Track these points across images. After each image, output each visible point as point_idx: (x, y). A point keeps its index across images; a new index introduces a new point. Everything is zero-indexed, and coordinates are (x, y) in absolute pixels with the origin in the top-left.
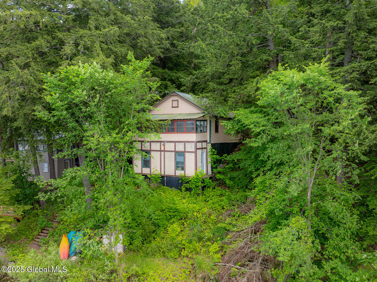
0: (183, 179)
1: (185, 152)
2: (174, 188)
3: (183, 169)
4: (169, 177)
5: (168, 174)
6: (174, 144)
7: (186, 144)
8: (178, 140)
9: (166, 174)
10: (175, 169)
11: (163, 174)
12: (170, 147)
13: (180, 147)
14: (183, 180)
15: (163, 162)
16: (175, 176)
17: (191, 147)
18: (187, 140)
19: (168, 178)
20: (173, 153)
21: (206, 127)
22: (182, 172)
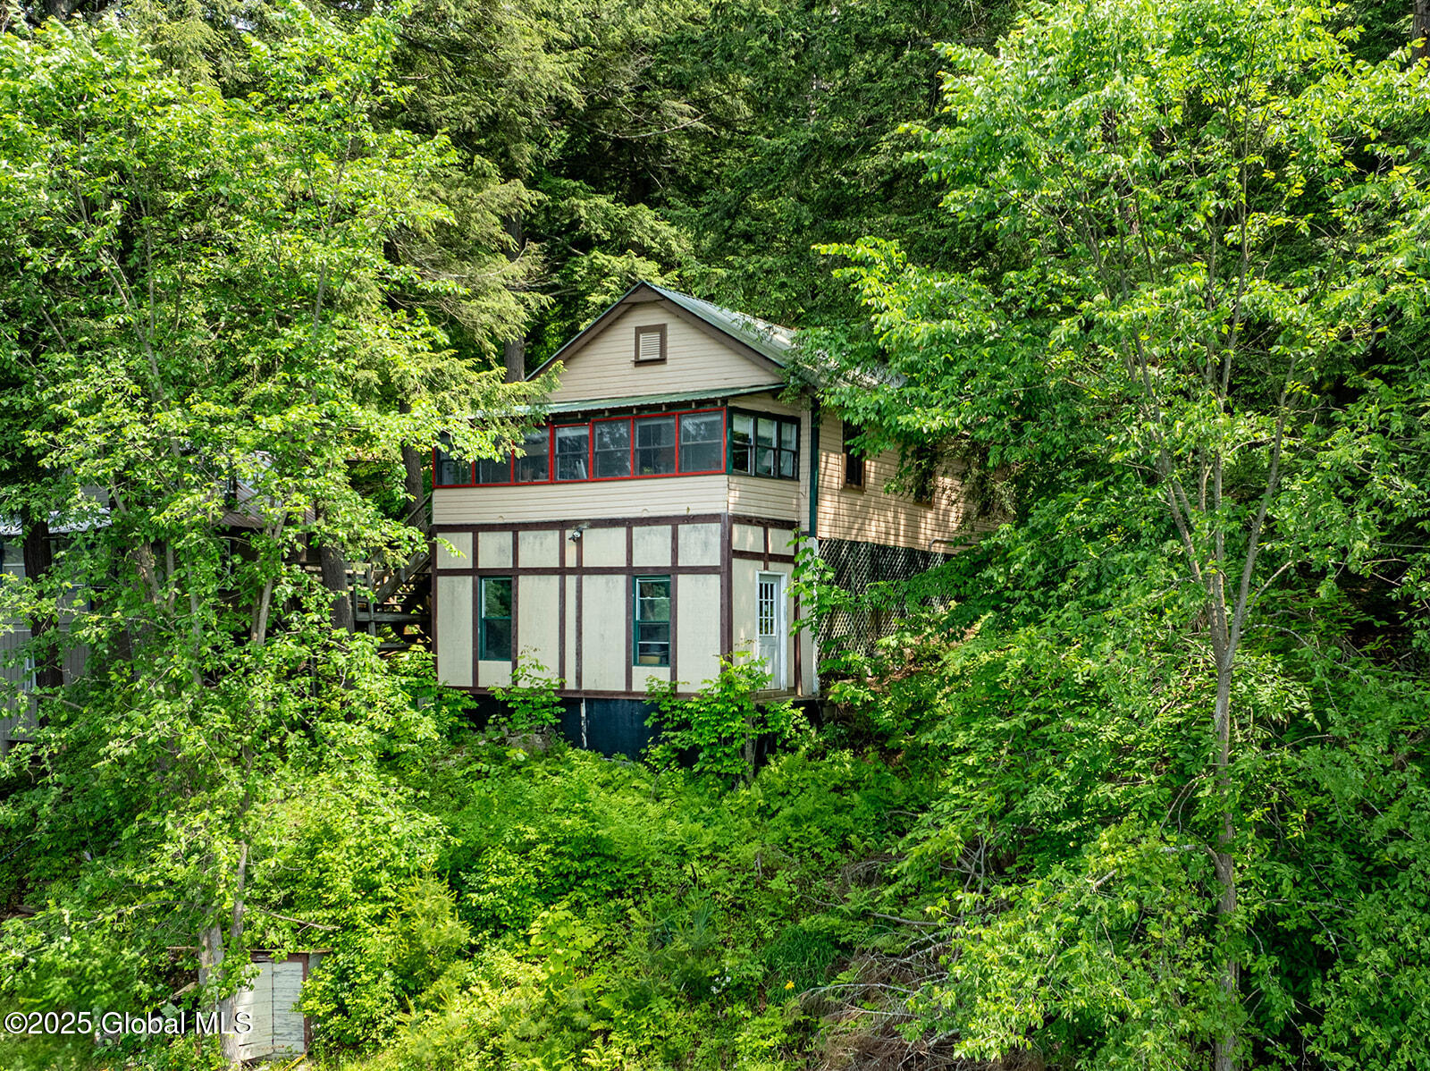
0: (665, 706)
1: (676, 569)
2: (624, 757)
3: (667, 656)
4: (600, 701)
5: (593, 688)
6: (622, 531)
7: (683, 528)
8: (645, 515)
9: (584, 688)
10: (628, 657)
11: (571, 685)
12: (604, 548)
13: (652, 550)
14: (661, 714)
15: (571, 626)
16: (627, 693)
17: (706, 544)
18: (685, 513)
19: (596, 706)
20: (621, 580)
21: (796, 454)
22: (663, 673)
